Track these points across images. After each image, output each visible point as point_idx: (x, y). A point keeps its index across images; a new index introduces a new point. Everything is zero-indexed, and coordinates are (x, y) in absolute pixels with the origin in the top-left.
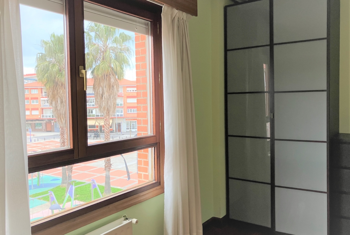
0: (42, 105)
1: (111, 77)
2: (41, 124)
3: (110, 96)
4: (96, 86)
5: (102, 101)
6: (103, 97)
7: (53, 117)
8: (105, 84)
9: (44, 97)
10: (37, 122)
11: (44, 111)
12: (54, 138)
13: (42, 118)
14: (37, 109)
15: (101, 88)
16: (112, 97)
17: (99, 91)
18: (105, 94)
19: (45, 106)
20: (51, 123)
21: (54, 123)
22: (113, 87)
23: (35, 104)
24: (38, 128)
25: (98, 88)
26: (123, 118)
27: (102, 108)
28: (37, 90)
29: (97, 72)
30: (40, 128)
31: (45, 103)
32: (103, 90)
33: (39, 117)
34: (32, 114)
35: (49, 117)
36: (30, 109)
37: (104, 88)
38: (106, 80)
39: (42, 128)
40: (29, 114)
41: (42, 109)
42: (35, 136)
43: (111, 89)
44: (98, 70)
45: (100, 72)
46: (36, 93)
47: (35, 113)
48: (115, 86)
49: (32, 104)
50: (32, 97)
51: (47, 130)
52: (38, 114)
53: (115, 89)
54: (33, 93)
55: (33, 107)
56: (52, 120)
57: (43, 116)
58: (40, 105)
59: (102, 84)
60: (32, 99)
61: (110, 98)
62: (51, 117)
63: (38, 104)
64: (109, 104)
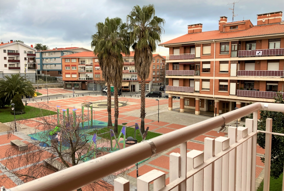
0: (79, 70)
1: (148, 50)
2: (78, 85)
3: (146, 64)
4: (136, 57)
5: (140, 67)
6: (142, 65)
7: (87, 79)
8: (143, 55)
9: (80, 64)
10: (76, 83)
11: (80, 75)
12: (90, 94)
13: (79, 80)
14: (75, 74)
15: (140, 58)
16: (147, 65)
17: (139, 61)
18: (143, 62)
19: (81, 71)
20: (85, 84)
21: (87, 84)
22: (148, 57)
23: (74, 69)
24: (76, 87)
25: (138, 58)
26: (137, 81)
27: (140, 72)
28: (76, 59)
29: (138, 46)
30: (77, 87)
31: (81, 69)
32: (142, 59)
33: (77, 79)
34: (72, 77)
35: (84, 79)
36: (71, 74)
37: (143, 59)
38: (144, 52)
39: (79, 87)
40: (70, 77)
41: (79, 73)
42: (75, 93)
43: (147, 59)
44: (139, 44)
45: (141, 46)
46: (75, 62)
47: (74, 76)
48: (150, 57)
49: (72, 69)
50: (72, 64)
51: (83, 89)
52: (76, 77)
53: (150, 59)
54: (73, 62)
55: (72, 72)
56: (86, 81)
57: (80, 79)
58: (78, 70)
59: (141, 55)
60: (72, 66)
61: (146, 65)
62: (86, 80)
63: (76, 69)
64: (146, 70)
